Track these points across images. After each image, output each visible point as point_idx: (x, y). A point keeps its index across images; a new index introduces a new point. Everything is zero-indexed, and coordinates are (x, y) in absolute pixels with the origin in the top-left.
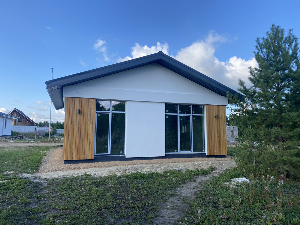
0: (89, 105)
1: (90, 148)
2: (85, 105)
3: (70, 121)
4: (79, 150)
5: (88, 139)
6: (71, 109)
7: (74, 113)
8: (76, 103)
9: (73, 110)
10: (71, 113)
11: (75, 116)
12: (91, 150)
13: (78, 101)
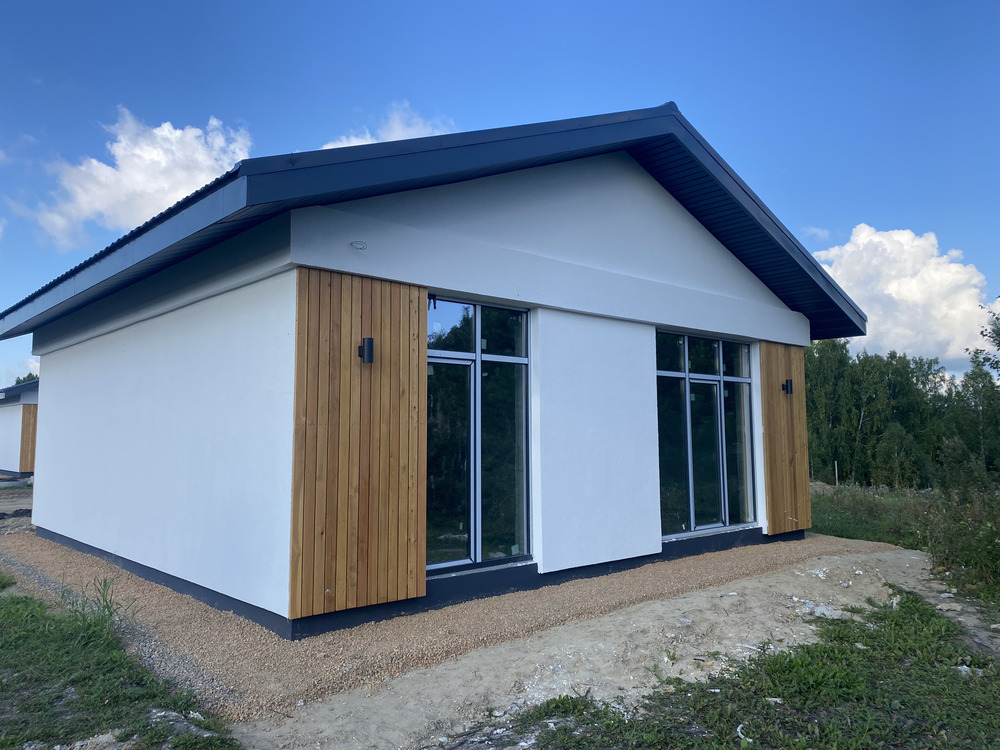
0: (404, 317)
1: (409, 540)
2: (388, 320)
3: (323, 400)
4: (364, 554)
5: (403, 494)
6: (325, 334)
7: (337, 355)
8: (346, 303)
9: (336, 338)
10: (325, 358)
11: (345, 373)
12: (412, 551)
13: (357, 294)
